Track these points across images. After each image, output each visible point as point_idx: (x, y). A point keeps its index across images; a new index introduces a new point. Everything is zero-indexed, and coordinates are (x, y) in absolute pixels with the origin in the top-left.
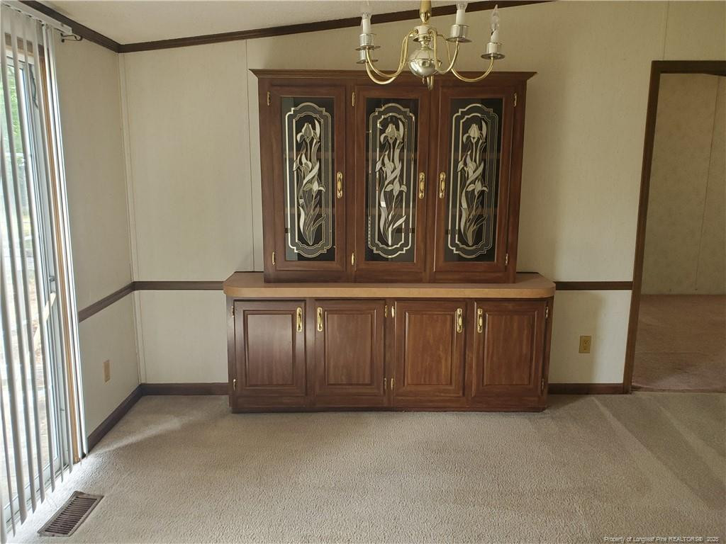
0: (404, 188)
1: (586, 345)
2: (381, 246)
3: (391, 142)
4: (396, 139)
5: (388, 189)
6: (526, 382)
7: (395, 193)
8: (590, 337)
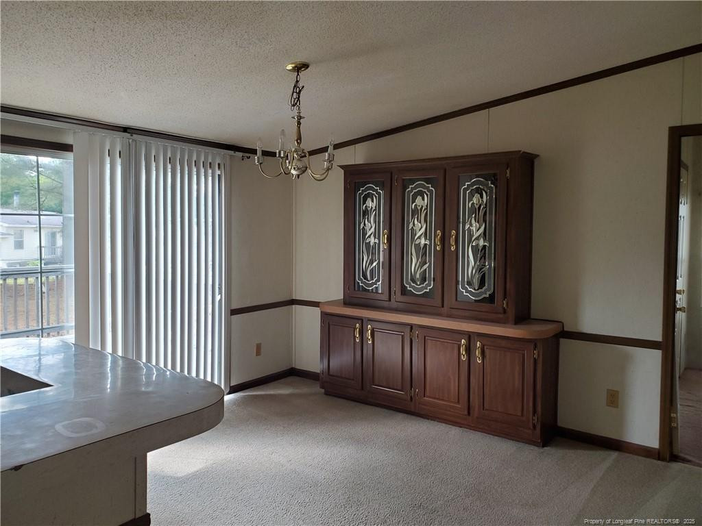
0: (428, 242)
1: (614, 399)
2: (412, 284)
3: (419, 208)
4: (422, 207)
5: (417, 242)
6: (519, 414)
7: (422, 246)
8: (617, 392)
